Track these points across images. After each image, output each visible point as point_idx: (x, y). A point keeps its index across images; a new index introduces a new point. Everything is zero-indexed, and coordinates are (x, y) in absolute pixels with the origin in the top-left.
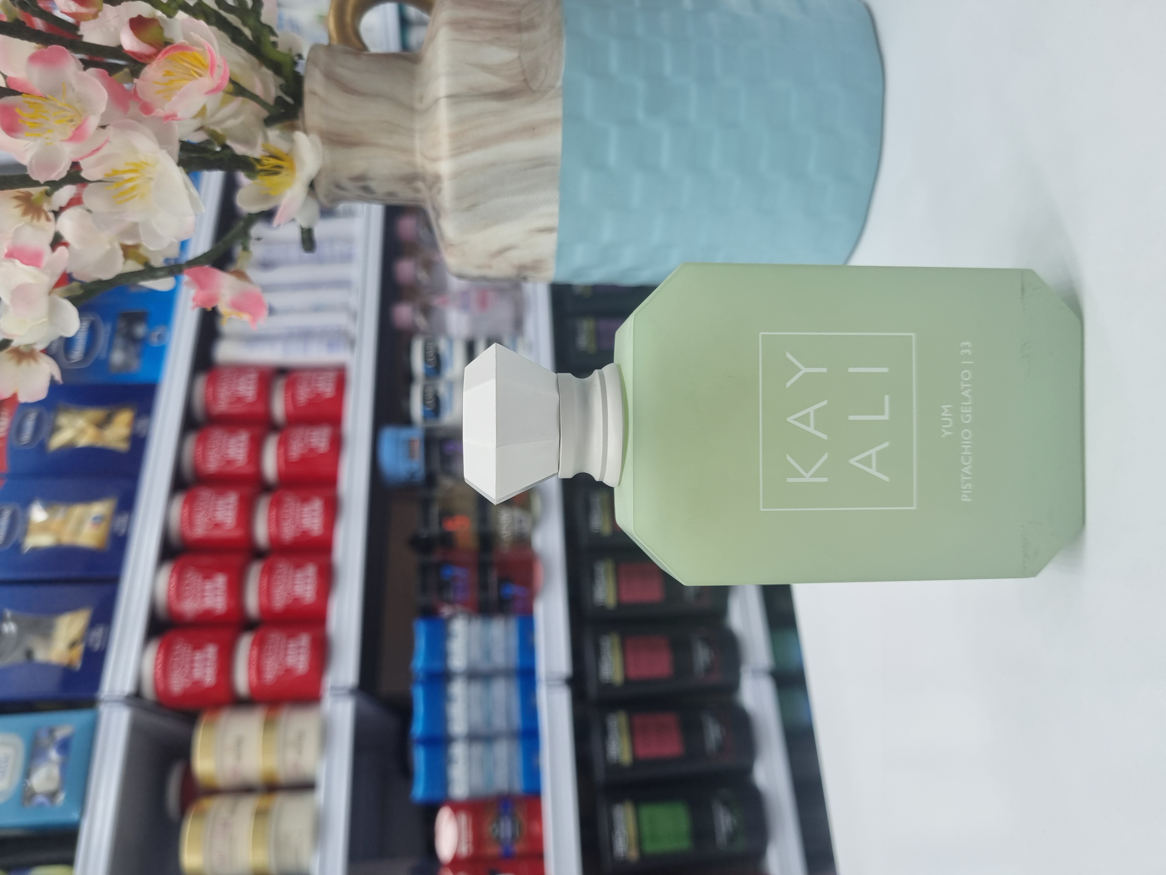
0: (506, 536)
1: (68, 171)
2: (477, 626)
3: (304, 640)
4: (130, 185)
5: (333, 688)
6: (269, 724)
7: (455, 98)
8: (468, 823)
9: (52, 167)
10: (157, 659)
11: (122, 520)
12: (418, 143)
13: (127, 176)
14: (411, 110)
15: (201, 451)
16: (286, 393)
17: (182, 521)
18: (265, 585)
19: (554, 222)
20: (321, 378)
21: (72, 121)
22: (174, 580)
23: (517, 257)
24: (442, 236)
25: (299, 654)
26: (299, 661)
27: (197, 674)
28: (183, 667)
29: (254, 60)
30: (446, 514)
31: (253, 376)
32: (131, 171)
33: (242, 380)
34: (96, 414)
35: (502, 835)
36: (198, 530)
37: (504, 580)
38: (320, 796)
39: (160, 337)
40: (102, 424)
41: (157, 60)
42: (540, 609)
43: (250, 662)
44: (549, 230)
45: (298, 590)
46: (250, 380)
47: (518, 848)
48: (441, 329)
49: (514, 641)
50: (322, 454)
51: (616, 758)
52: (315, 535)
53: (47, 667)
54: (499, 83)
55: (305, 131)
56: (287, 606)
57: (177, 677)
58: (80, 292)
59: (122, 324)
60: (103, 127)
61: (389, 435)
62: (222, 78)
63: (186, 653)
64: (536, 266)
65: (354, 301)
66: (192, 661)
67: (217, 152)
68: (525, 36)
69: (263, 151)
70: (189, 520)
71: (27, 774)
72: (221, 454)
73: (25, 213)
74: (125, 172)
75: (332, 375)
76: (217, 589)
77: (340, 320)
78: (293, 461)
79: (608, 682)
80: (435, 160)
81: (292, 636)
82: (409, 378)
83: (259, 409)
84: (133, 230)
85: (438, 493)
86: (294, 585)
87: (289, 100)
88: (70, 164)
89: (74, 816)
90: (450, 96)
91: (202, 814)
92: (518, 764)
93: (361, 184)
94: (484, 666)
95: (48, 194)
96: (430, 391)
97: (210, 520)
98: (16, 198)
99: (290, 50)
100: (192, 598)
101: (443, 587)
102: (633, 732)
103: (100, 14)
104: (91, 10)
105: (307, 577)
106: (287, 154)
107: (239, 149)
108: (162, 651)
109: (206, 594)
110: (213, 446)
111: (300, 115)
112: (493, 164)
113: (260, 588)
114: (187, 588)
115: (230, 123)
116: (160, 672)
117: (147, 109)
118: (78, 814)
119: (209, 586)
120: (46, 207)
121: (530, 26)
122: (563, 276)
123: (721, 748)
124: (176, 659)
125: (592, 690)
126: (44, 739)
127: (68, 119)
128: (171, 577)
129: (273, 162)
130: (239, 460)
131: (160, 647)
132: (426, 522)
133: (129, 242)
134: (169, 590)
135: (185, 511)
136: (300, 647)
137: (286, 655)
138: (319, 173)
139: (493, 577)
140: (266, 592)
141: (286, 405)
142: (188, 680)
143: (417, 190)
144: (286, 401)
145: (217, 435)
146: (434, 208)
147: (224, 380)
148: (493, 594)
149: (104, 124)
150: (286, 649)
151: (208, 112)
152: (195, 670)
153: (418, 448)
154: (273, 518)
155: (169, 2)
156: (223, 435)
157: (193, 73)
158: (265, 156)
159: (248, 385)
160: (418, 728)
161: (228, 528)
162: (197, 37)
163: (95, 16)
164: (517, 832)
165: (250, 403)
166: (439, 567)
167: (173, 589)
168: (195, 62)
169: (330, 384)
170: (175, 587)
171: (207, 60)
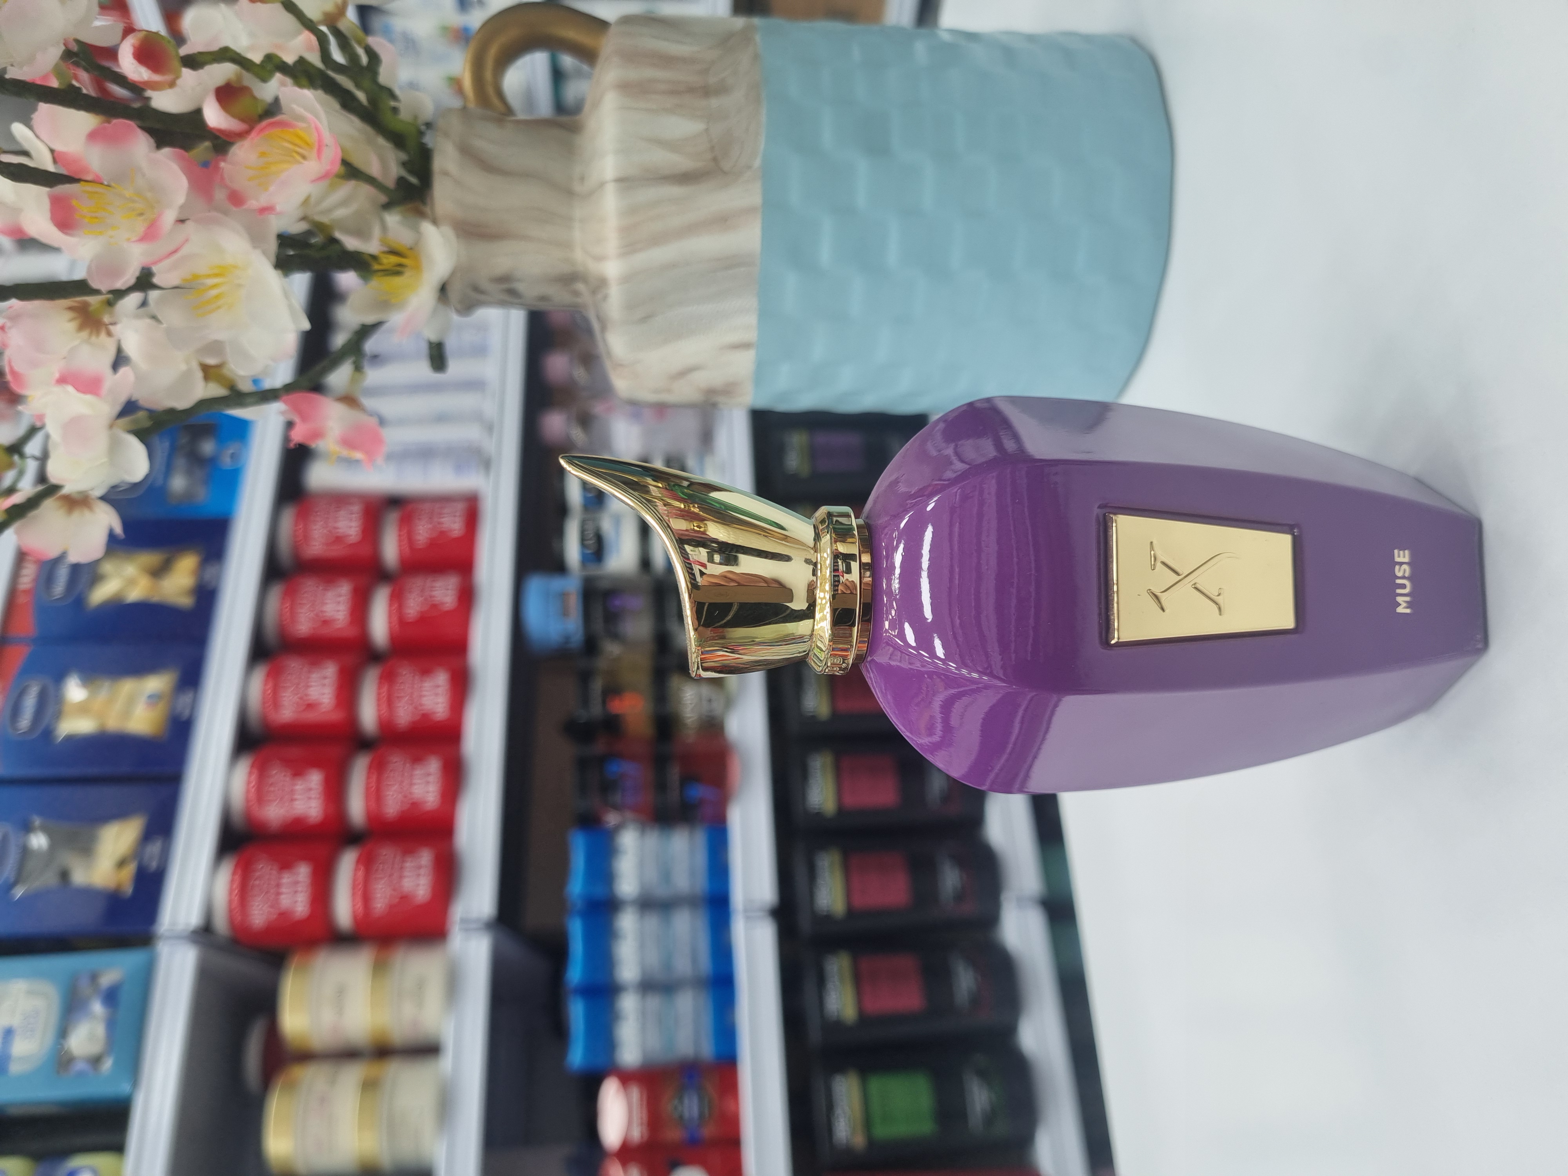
0: (692, 719)
1: (137, 277)
2: (653, 839)
3: (425, 858)
4: (214, 292)
5: (464, 921)
6: (380, 968)
7: (626, 182)
8: (641, 1100)
9: (115, 271)
10: (232, 882)
11: (186, 699)
12: (577, 235)
13: (210, 282)
14: (568, 193)
15: (288, 608)
16: (400, 530)
17: (264, 698)
18: (373, 784)
19: (751, 336)
20: (445, 511)
21: (141, 214)
22: (254, 778)
23: (703, 379)
24: (609, 353)
25: (419, 875)
26: (418, 885)
27: (285, 902)
28: (267, 893)
29: (369, 129)
30: (612, 691)
31: (357, 508)
32: (216, 275)
33: (342, 513)
34: (150, 558)
35: (686, 1115)
36: (284, 712)
37: (687, 779)
38: (446, 1062)
39: (233, 456)
40: (158, 572)
41: (249, 139)
42: (736, 817)
43: (354, 887)
44: (745, 346)
45: (416, 791)
46: (352, 514)
47: (708, 1131)
48: (604, 445)
49: (701, 859)
50: (448, 612)
51: (836, 1014)
52: (439, 719)
53: (88, 893)
54: (682, 162)
55: (435, 222)
56: (402, 812)
57: (258, 906)
58: (147, 424)
59: (184, 440)
60: (182, 221)
61: (536, 585)
62: (331, 163)
63: (270, 874)
64: (728, 390)
65: (489, 408)
66: (278, 885)
67: (317, 247)
68: (714, 103)
69: (382, 245)
70: (273, 698)
71: (63, 1033)
72: (315, 612)
73: (81, 328)
74: (209, 276)
75: (460, 507)
76: (310, 789)
77: (471, 433)
78: (410, 621)
79: (825, 914)
80: (600, 258)
81: (408, 852)
82: (562, 510)
83: (365, 551)
84: (216, 347)
85: (601, 664)
86: (411, 784)
87: (413, 180)
88: (139, 269)
89: (124, 1088)
90: (620, 180)
91: (291, 1086)
92: (707, 1021)
93: (505, 286)
94: (661, 892)
95: (110, 304)
96: (590, 527)
97: (301, 698)
98: (71, 308)
99: (416, 118)
100: (277, 801)
101: (607, 787)
102: (859, 980)
103: (179, 82)
104: (167, 78)
105: (429, 774)
106: (411, 249)
107: (351, 243)
108: (239, 872)
109: (297, 796)
110: (304, 601)
111: (428, 201)
112: (673, 265)
113: (368, 789)
114: (272, 789)
115: (340, 213)
116: (236, 899)
117: (236, 199)
118: (132, 1085)
119: (300, 786)
120: (107, 319)
121: (721, 89)
122: (763, 402)
123: (976, 1001)
124: (257, 882)
125: (805, 924)
126: (84, 986)
127: (137, 212)
128: (250, 773)
129: (394, 259)
130: (339, 620)
131: (236, 866)
132: (585, 701)
133: (211, 361)
134: (248, 792)
135: (268, 687)
136: (420, 867)
137: (401, 877)
138: (453, 274)
139: (674, 773)
140: (375, 794)
141: (400, 546)
142: (273, 910)
143: (576, 293)
144: (400, 541)
145: (310, 586)
146: (599, 318)
147: (318, 514)
148: (673, 797)
149: (183, 218)
150: (402, 869)
151: (313, 200)
152: (282, 897)
153: (575, 604)
154: (384, 697)
155: (263, 62)
156: (317, 587)
157: (295, 155)
158: (384, 252)
159: (351, 520)
160: (575, 973)
161: (324, 710)
162: (300, 110)
163: (172, 84)
164: (706, 1111)
165: (351, 545)
166: (602, 760)
167: (253, 790)
168: (298, 141)
169: (458, 519)
170: (255, 787)
171: (313, 138)
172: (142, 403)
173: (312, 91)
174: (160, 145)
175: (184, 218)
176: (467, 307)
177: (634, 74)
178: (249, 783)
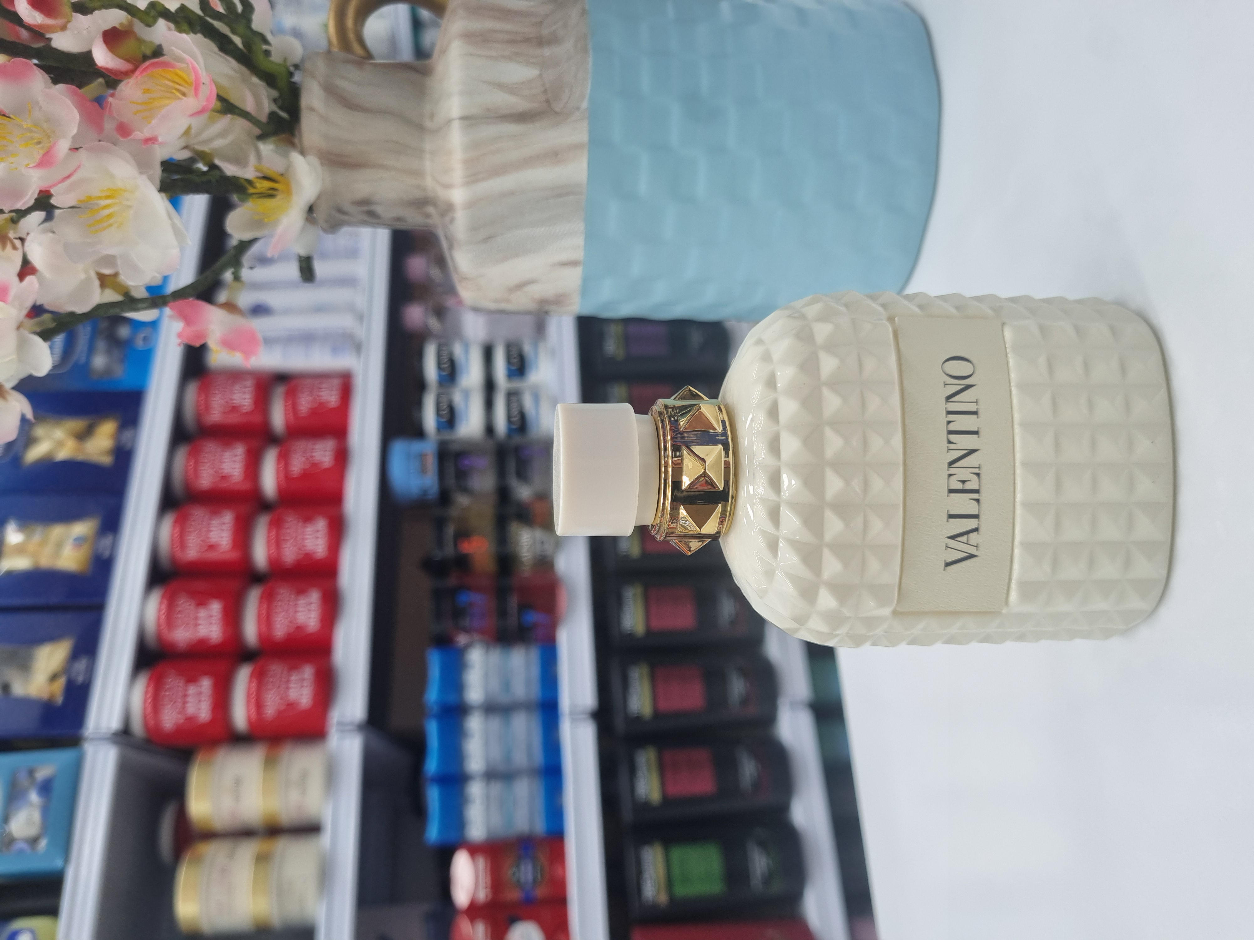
0: (528, 558)
1: (36, 200)
2: (496, 656)
3: (308, 672)
4: (106, 212)
5: (340, 724)
6: (270, 762)
7: (469, 120)
8: (486, 868)
9: (17, 194)
10: (146, 693)
11: (107, 541)
12: (428, 165)
13: (103, 203)
14: (420, 128)
15: (193, 465)
16: (286, 402)
17: (172, 541)
18: (264, 612)
19: (579, 255)
20: (324, 386)
21: (39, 143)
22: (164, 607)
23: (537, 291)
24: (456, 268)
25: (302, 686)
26: (302, 695)
27: (191, 709)
28: (176, 702)
29: (243, 70)
30: (463, 534)
31: (249, 383)
32: (107, 197)
33: (237, 387)
34: (76, 424)
35: (523, 880)
36: (190, 552)
37: (524, 607)
38: (326, 839)
39: (145, 339)
40: (83, 436)
41: (134, 77)
42: (563, 637)
43: (249, 695)
44: (574, 263)
45: (300, 618)
46: (246, 387)
47: (540, 892)
48: (456, 333)
49: (535, 671)
50: (326, 469)
51: (644, 797)
52: (319, 558)
53: (26, 702)
54: (519, 104)
55: (303, 153)
56: (289, 634)
57: (169, 712)
58: (51, 324)
60: (75, 150)
61: (399, 448)
62: (208, 99)
63: (178, 686)
64: (559, 300)
65: (360, 301)
66: (185, 696)
67: (204, 173)
68: (547, 51)
69: (256, 171)
70: (180, 540)
71: (5, 817)
72: (214, 470)
74: (100, 198)
75: (336, 382)
76: (211, 616)
77: (345, 322)
78: (295, 476)
79: (636, 716)
80: (448, 186)
81: (294, 668)
82: (421, 386)
83: (257, 419)
84: (109, 260)
85: (454, 512)
86: (296, 612)
87: (284, 115)
88: (38, 192)
89: (58, 863)
90: (463, 118)
91: (198, 860)
92: (540, 804)
93: (365, 208)
94: (503, 699)
95: (14, 221)
96: (444, 399)
97: (203, 541)
99: (285, 60)
100: (184, 626)
101: (458, 613)
102: (663, 769)
103: (69, 25)
104: (58, 21)
105: (311, 604)
106: (282, 175)
107: (230, 169)
108: (152, 685)
109: (200, 622)
110: (206, 460)
111: (297, 133)
112: (511, 193)
113: (259, 615)
114: (179, 616)
115: (219, 143)
116: (149, 710)
117: (124, 130)
118: (63, 860)
119: (202, 613)
120: (11, 235)
121: (553, 40)
122: (588, 310)
123: (757, 785)
124: (167, 693)
125: (620, 725)
126: (23, 778)
127: (35, 141)
128: (161, 603)
129: (267, 184)
130: (235, 476)
131: (150, 680)
132: (440, 543)
133: (107, 271)
134: (159, 618)
135: (176, 531)
136: (303, 680)
137: (288, 688)
138: (319, 197)
139: (513, 602)
140: (266, 619)
141: (286, 414)
142: (180, 716)
143: (428, 216)
144: (286, 410)
145: (210, 448)
146: (447, 238)
147: (218, 388)
148: (512, 621)
150: (288, 681)
151: (193, 131)
152: (188, 705)
153: (431, 463)
154: (273, 539)
155: (147, 8)
156: (216, 449)
157: (174, 91)
158: (258, 178)
159: (244, 393)
160: (432, 765)
161: (222, 550)
162: (179, 52)
163: (64, 28)
164: (539, 877)
165: (246, 413)
166: (454, 592)
167: (163, 617)
168: (177, 80)
169: (334, 393)
170: (165, 614)
171: (191, 78)
172: (47, 307)
173: (192, 35)
174: (55, 81)
175: (77, 147)
176: (333, 226)
177: (477, 25)
178: (160, 610)
